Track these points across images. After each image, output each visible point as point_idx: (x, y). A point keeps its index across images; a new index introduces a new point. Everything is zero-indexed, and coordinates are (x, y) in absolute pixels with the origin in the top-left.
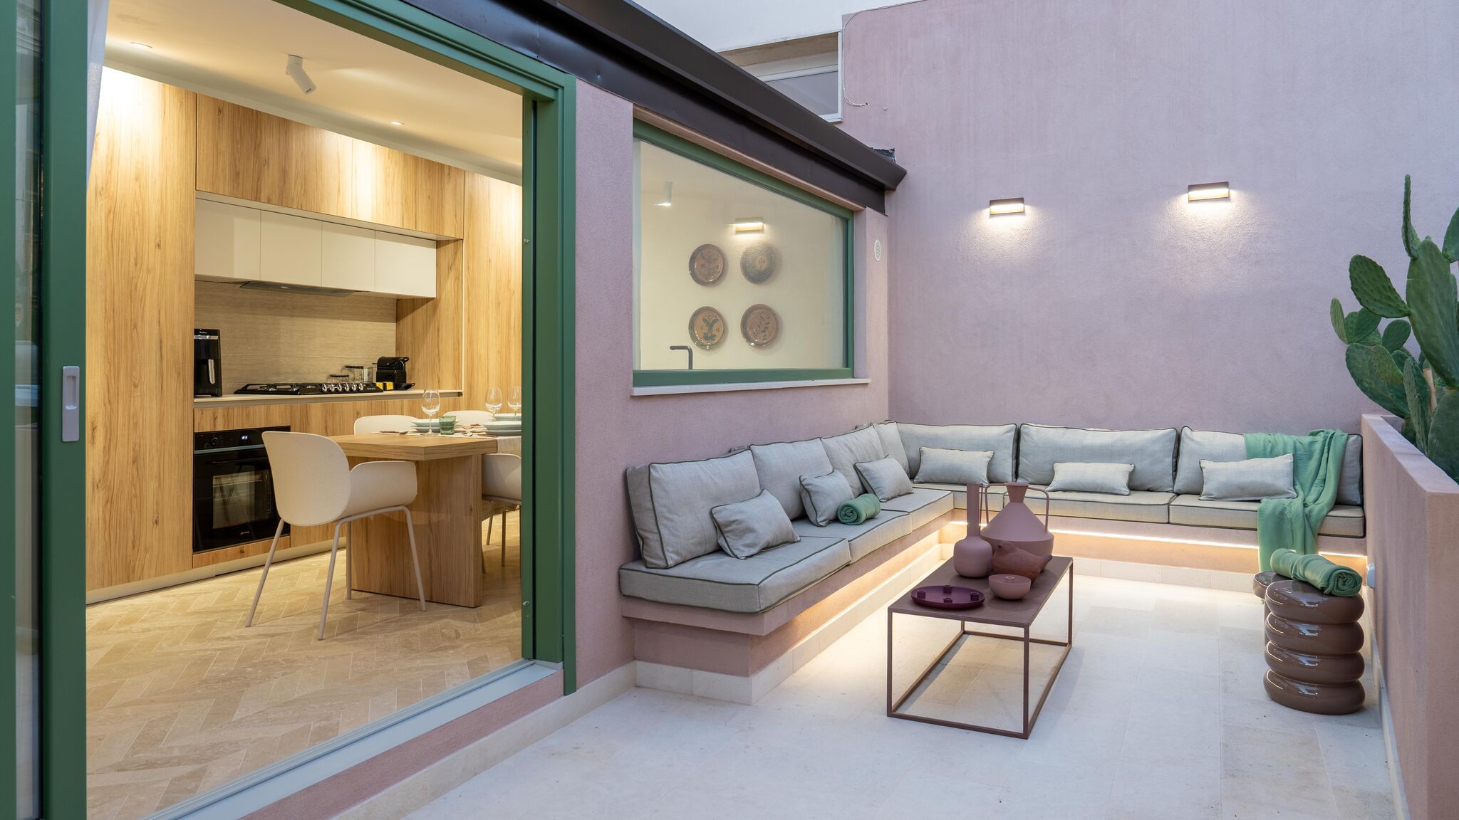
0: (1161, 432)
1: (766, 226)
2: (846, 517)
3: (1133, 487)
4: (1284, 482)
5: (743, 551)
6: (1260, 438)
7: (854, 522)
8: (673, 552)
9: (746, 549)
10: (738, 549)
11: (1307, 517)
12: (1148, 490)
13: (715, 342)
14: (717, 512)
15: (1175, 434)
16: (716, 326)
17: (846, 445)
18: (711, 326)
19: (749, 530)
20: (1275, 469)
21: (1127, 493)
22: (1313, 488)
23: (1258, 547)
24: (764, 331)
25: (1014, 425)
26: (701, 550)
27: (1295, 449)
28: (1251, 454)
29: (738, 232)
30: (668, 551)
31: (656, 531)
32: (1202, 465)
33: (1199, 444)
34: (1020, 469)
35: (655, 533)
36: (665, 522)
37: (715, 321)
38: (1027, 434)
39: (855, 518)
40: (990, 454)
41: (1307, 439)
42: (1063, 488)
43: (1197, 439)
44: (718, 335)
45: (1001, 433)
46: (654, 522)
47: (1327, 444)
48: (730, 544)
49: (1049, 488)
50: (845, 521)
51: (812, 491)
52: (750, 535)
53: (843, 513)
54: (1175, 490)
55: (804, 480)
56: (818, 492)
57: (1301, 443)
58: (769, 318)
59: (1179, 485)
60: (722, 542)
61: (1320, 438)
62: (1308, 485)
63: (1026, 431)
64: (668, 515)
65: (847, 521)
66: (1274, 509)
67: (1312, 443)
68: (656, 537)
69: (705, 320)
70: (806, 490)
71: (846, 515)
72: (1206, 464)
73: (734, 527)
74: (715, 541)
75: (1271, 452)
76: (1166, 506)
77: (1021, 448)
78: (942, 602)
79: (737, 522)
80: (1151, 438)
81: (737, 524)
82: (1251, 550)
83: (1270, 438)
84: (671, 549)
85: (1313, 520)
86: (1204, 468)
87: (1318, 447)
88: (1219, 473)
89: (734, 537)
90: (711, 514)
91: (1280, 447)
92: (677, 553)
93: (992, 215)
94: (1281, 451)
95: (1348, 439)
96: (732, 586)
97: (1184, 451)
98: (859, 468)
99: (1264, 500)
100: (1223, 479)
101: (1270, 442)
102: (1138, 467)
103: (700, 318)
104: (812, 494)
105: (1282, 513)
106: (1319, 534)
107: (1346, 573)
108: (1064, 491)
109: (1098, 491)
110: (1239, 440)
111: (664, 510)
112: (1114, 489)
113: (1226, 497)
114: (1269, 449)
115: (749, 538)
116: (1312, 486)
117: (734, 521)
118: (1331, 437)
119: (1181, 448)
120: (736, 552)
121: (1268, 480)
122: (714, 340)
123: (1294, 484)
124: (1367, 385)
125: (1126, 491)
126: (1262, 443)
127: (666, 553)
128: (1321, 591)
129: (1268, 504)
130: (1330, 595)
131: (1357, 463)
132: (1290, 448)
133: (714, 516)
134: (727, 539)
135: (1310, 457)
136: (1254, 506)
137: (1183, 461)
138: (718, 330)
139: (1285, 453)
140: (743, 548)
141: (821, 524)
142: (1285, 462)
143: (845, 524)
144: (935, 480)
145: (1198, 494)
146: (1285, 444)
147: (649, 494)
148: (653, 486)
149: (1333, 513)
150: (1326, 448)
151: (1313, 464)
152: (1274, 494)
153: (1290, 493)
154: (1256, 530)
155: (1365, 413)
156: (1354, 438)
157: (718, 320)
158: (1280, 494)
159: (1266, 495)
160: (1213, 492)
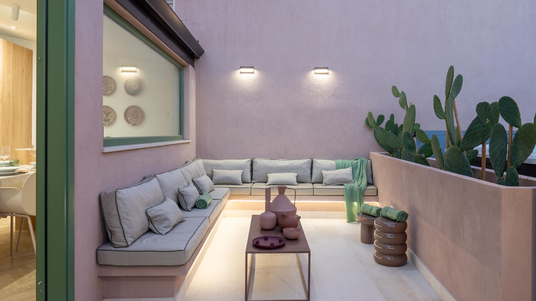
0: (306, 160)
1: (138, 70)
2: (200, 206)
3: (299, 182)
4: (350, 178)
5: (164, 230)
6: (340, 161)
7: (204, 207)
8: (130, 237)
9: (165, 229)
10: (161, 230)
11: (360, 189)
12: (302, 183)
13: (110, 122)
14: (149, 211)
15: (311, 161)
16: (110, 115)
17: (188, 171)
18: (107, 115)
19: (166, 219)
20: (346, 172)
21: (297, 184)
22: (359, 179)
23: (345, 202)
24: (136, 118)
25: (250, 159)
26: (142, 233)
27: (352, 165)
28: (338, 167)
29: (123, 71)
30: (128, 237)
31: (120, 227)
32: (322, 172)
33: (320, 164)
34: (253, 176)
35: (120, 228)
36: (125, 221)
37: (110, 112)
38: (256, 162)
39: (205, 205)
40: (242, 171)
41: (355, 162)
42: (273, 184)
43: (319, 162)
44: (112, 120)
45: (245, 162)
46: (119, 222)
47: (362, 163)
48: (156, 227)
49: (267, 184)
50: (199, 207)
51: (184, 195)
52: (166, 221)
53: (198, 204)
54: (312, 182)
55: (180, 189)
56: (187, 195)
58: (139, 112)
59: (313, 180)
60: (152, 227)
61: (359, 161)
62: (357, 178)
63: (255, 161)
64: (127, 217)
65: (201, 207)
66: (350, 188)
67: (357, 163)
68: (121, 230)
70: (181, 194)
71: (200, 204)
72: (324, 172)
73: (158, 218)
74: (148, 227)
75: (344, 167)
76: (313, 189)
77: (253, 168)
78: (270, 246)
79: (159, 216)
80: (303, 162)
81: (160, 217)
82: (343, 203)
83: (343, 161)
84: (129, 236)
85: (362, 191)
86: (323, 173)
87: (359, 164)
88: (329, 175)
89: (158, 224)
90: (146, 213)
91: (347, 164)
92: (132, 237)
93: (241, 73)
94: (348, 166)
95: (367, 161)
96: (170, 252)
97: (314, 167)
98: (194, 181)
99: (345, 184)
100: (330, 177)
101: (343, 163)
102: (299, 174)
104: (184, 196)
105: (352, 189)
106: (364, 196)
107: (404, 213)
108: (273, 185)
109: (286, 184)
110: (333, 162)
111: (125, 215)
112: (292, 183)
113: (331, 184)
114: (343, 166)
115: (166, 223)
116: (358, 178)
117: (158, 216)
118: (363, 161)
119: (313, 166)
120: (160, 231)
121: (345, 177)
122: (109, 121)
123: (353, 178)
124: (380, 142)
125: (296, 183)
126: (341, 163)
127: (127, 238)
128: (395, 221)
129: (347, 186)
130: (399, 222)
131: (370, 169)
132: (350, 165)
133: (148, 214)
134: (155, 225)
135: (357, 168)
136: (342, 187)
137: (314, 171)
138: (112, 117)
139: (349, 167)
140: (163, 229)
141: (189, 210)
142: (349, 170)
143: (199, 208)
144: (220, 183)
145: (321, 183)
146: (349, 164)
147: (116, 207)
148: (118, 202)
149: (368, 188)
150: (362, 164)
151: (358, 170)
152: (348, 182)
153: (352, 181)
154: (344, 196)
155: (371, 152)
156: (369, 161)
157: (111, 112)
158: (349, 182)
159: (345, 182)
160: (327, 182)
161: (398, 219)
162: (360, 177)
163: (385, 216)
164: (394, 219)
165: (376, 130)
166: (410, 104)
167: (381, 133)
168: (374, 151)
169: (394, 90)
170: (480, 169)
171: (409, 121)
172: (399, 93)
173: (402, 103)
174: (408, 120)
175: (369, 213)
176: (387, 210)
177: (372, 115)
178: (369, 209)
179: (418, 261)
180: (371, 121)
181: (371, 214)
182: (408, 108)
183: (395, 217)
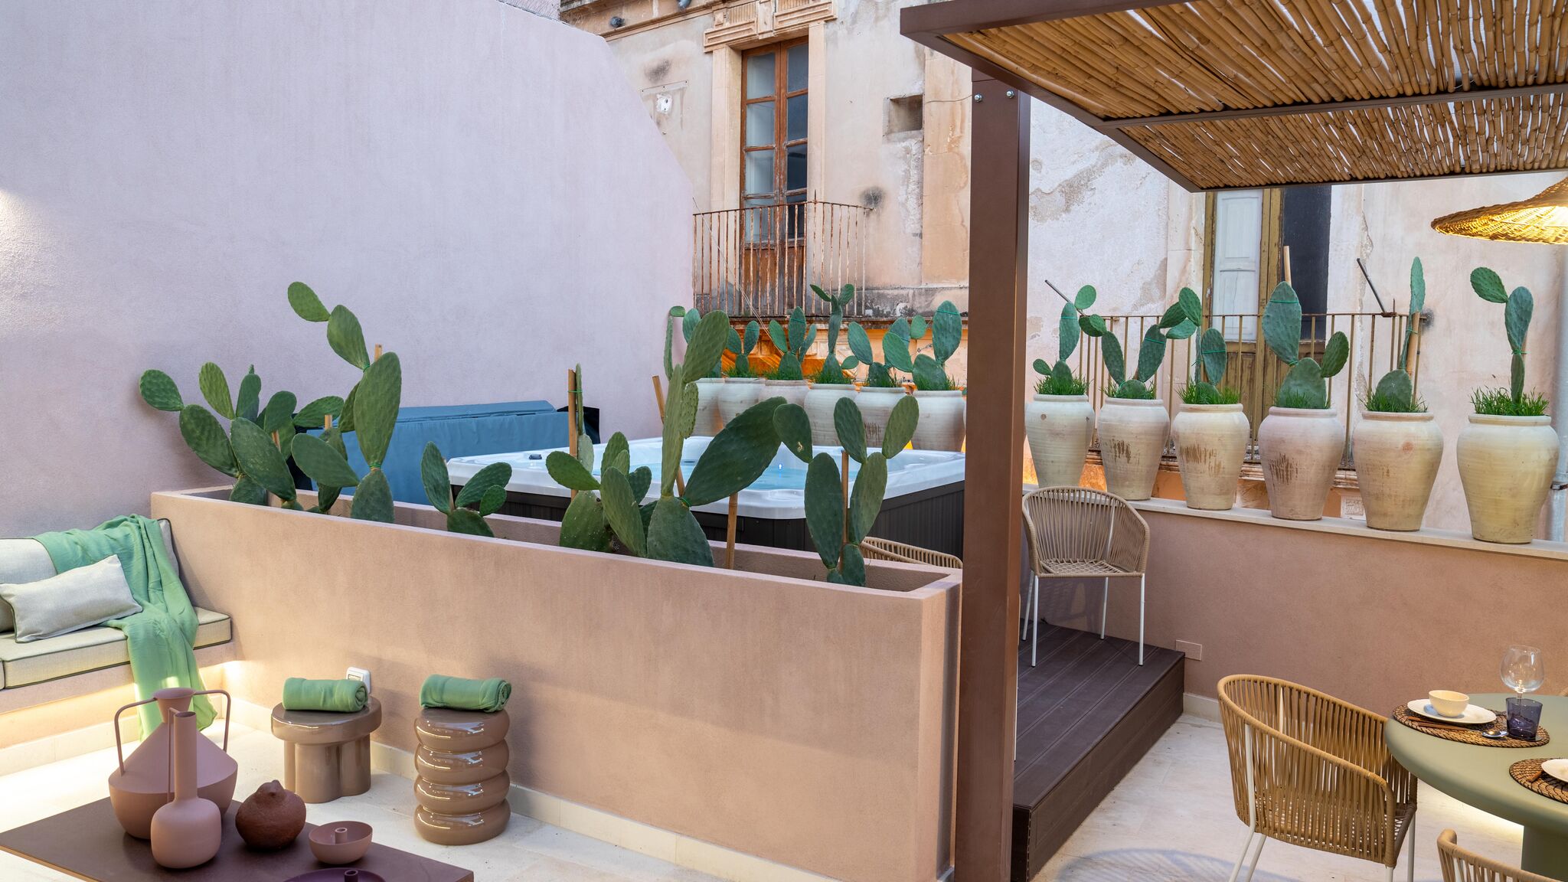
4: (124, 596)
6: (60, 539)
11: (183, 630)
20: (106, 578)
23: (135, 686)
27: (114, 549)
28: (60, 565)
41: (120, 534)
47: (145, 536)
57: (115, 540)
62: (145, 592)
66: (147, 631)
67: (127, 536)
72: (9, 590)
75: (83, 557)
82: (128, 692)
83: (73, 537)
85: (188, 634)
86: (8, 596)
87: (136, 541)
91: (93, 547)
94: (99, 555)
95: (159, 527)
99: (113, 622)
100: (49, 605)
101: (76, 543)
105: (154, 635)
106: (195, 648)
110: (33, 546)
113: (58, 630)
114: (80, 553)
116: (150, 592)
118: (145, 526)
121: (109, 595)
123: (134, 595)
126: (67, 546)
128: (482, 712)
129: (132, 627)
130: (495, 713)
131: (174, 554)
132: (106, 550)
135: (133, 555)
139: (104, 557)
142: (109, 568)
145: (9, 631)
146: (98, 544)
149: (200, 621)
150: (146, 541)
151: (137, 563)
152: (121, 612)
153: (135, 606)
154: (128, 663)
155: (154, 493)
156: (163, 524)
158: (126, 610)
159: (111, 614)
160: (41, 628)
161: (496, 703)
162: (151, 585)
163: (440, 705)
164: (482, 707)
165: (239, 427)
166: (377, 351)
167: (255, 434)
168: (163, 488)
169: (302, 299)
170: (723, 545)
171: (377, 401)
172: (325, 310)
173: (343, 344)
174: (373, 398)
175: (320, 706)
176: (444, 685)
177: (221, 372)
178: (320, 693)
179: (547, 803)
180: (216, 394)
181: (328, 707)
182: (372, 361)
183: (484, 702)
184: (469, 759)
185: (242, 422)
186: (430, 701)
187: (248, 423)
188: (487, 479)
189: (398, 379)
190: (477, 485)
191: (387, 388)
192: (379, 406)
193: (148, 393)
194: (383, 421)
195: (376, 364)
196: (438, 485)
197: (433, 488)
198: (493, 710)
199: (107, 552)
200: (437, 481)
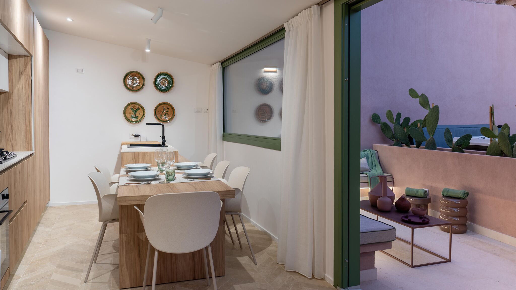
4: (367, 167)
16: (138, 112)
18: (135, 112)
22: (373, 168)
23: (369, 188)
24: (166, 115)
37: (137, 110)
44: (140, 117)
47: (372, 154)
57: (365, 154)
58: (168, 109)
62: (371, 167)
67: (368, 153)
69: (132, 109)
82: (367, 189)
87: (369, 155)
103: (129, 107)
105: (373, 176)
107: (467, 192)
118: (372, 152)
121: (364, 166)
122: (137, 119)
123: (369, 167)
129: (369, 174)
135: (369, 158)
138: (140, 114)
142: (365, 160)
149: (385, 175)
150: (372, 155)
153: (370, 170)
154: (368, 182)
155: (374, 144)
156: (376, 151)
157: (139, 109)
158: (367, 170)
159: (365, 171)
161: (464, 196)
162: (373, 166)
163: (447, 195)
164: (459, 197)
166: (433, 105)
167: (400, 128)
169: (413, 93)
172: (419, 95)
173: (423, 104)
174: (431, 118)
176: (448, 190)
177: (392, 112)
178: (415, 192)
179: (480, 228)
180: (390, 118)
181: (417, 195)
182: (431, 108)
183: (460, 196)
184: (455, 210)
185: (396, 125)
186: (445, 194)
187: (398, 125)
188: (464, 138)
189: (439, 112)
190: (461, 140)
191: (435, 115)
192: (433, 120)
193: (373, 119)
194: (434, 124)
195: (432, 108)
196: (449, 139)
197: (447, 140)
198: (463, 198)
199: (364, 157)
200: (449, 138)
